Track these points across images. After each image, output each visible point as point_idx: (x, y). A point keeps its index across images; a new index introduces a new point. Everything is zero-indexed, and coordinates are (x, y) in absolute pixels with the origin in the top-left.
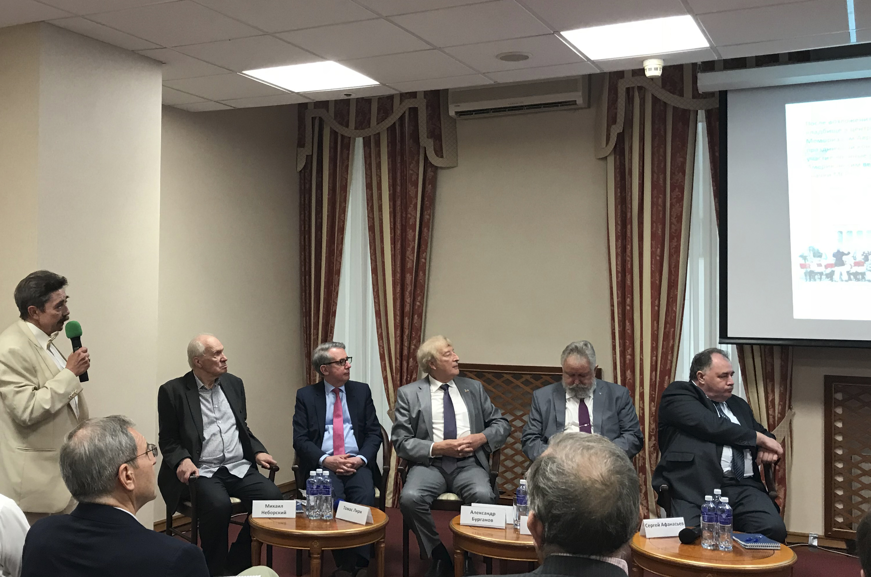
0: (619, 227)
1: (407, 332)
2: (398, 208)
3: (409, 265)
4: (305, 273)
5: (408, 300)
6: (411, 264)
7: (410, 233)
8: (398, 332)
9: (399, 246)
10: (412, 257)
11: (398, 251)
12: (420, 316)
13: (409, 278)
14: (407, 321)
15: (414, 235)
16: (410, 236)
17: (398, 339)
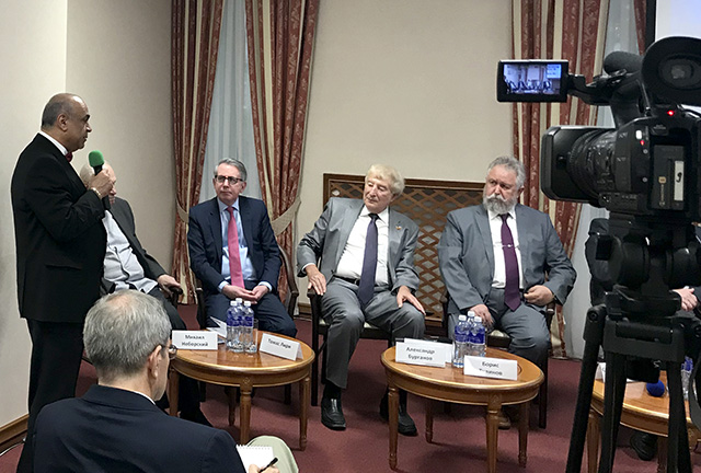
0: (526, 37)
1: (288, 142)
2: (280, 12)
3: (291, 72)
4: (176, 77)
5: (290, 108)
6: (293, 70)
7: (293, 38)
8: (279, 142)
9: (280, 52)
10: (294, 63)
11: (279, 57)
12: (302, 125)
13: (291, 85)
14: (288, 129)
15: (295, 41)
16: (293, 42)
17: (278, 148)
